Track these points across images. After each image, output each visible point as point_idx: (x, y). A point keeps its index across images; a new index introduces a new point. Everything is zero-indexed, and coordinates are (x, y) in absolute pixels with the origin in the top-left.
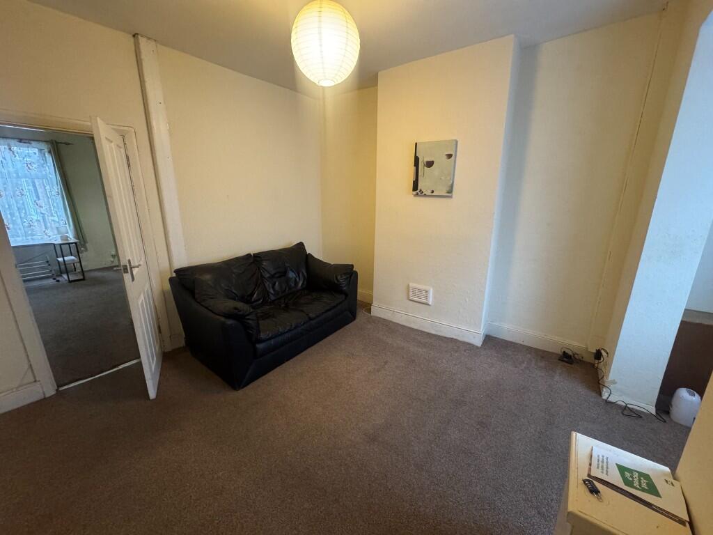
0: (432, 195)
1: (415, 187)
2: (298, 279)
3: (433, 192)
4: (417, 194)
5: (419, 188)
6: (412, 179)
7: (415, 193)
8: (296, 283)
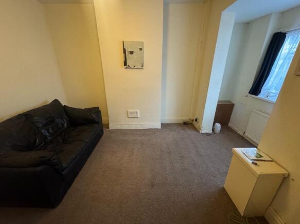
0: (134, 68)
1: (125, 64)
2: (63, 122)
3: (134, 66)
4: (127, 68)
5: (128, 65)
6: (123, 60)
7: (125, 67)
8: (63, 125)
